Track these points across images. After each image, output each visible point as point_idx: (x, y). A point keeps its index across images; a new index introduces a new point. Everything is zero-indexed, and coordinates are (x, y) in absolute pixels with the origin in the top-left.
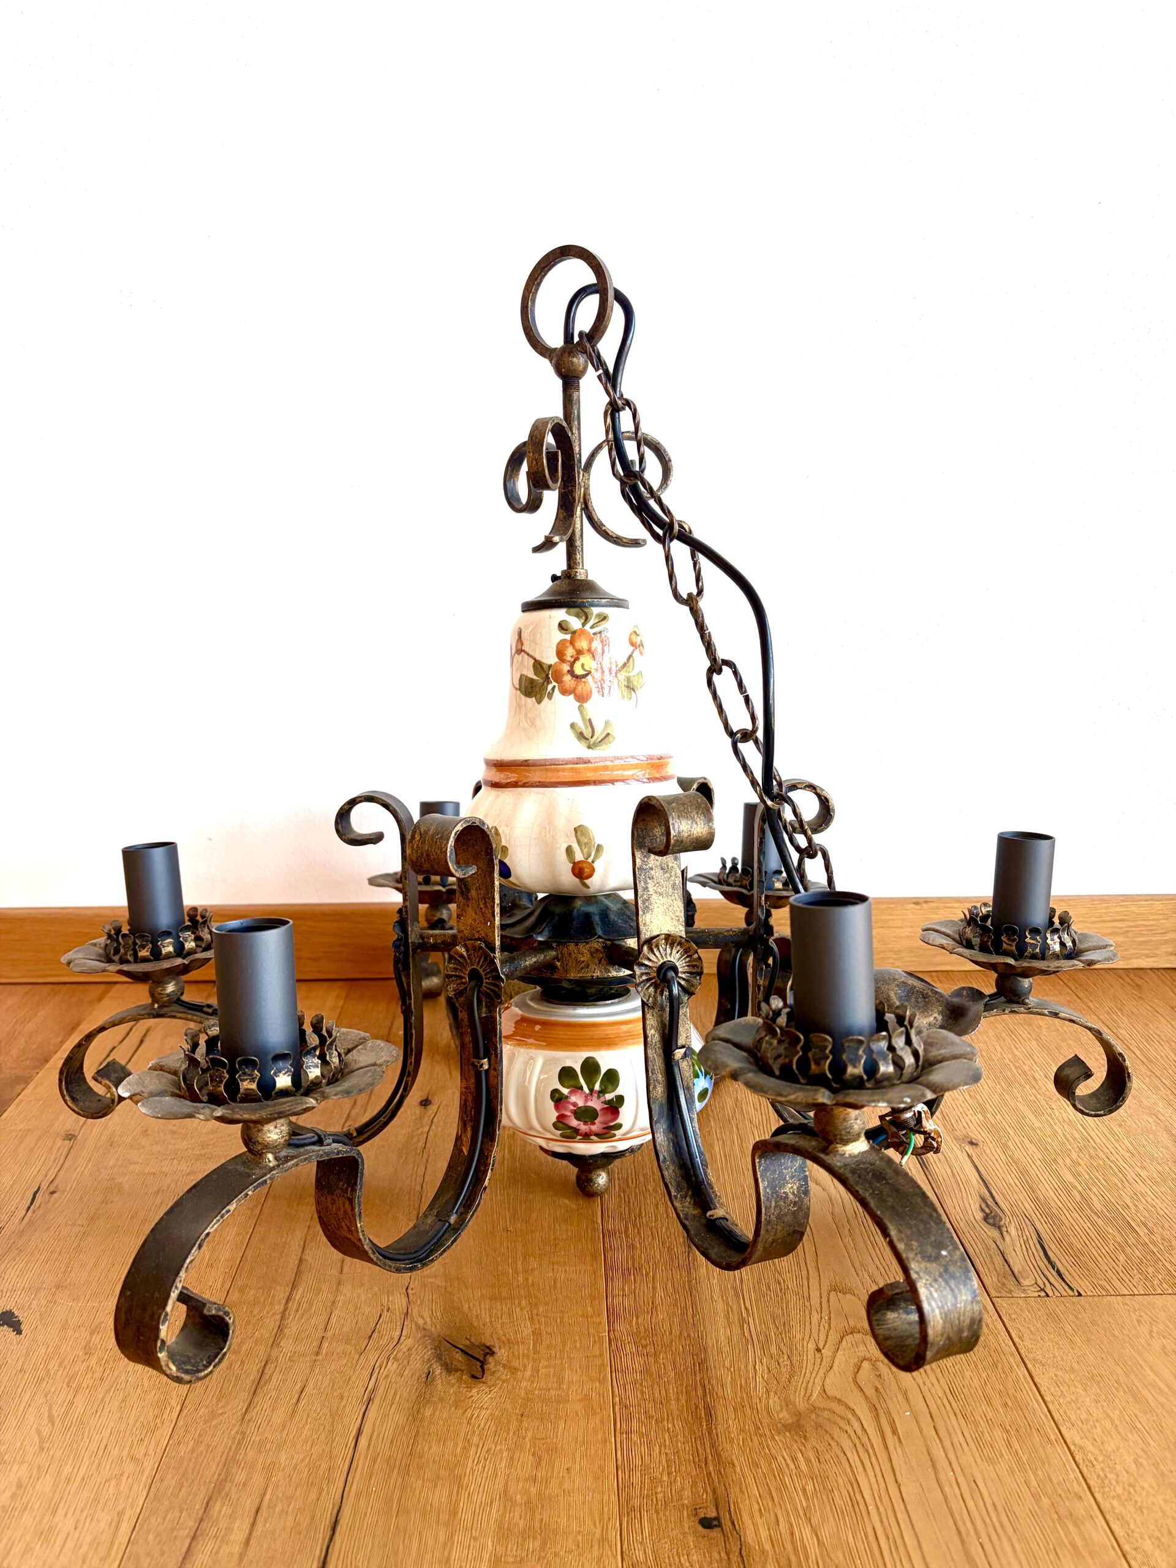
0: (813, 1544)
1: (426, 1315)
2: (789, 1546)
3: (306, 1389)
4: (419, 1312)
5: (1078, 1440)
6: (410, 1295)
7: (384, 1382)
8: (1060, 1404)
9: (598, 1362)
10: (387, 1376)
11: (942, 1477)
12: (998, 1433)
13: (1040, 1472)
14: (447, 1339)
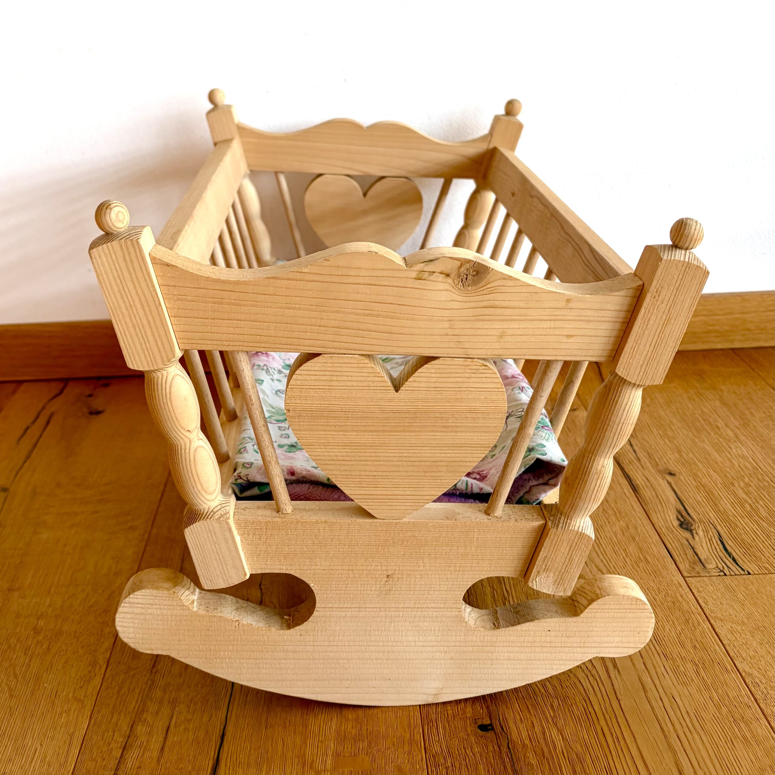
0: (559, 740)
2: (542, 741)
4: (270, 600)
5: (747, 669)
6: (263, 589)
8: (734, 646)
11: (649, 694)
12: (689, 666)
13: (720, 691)
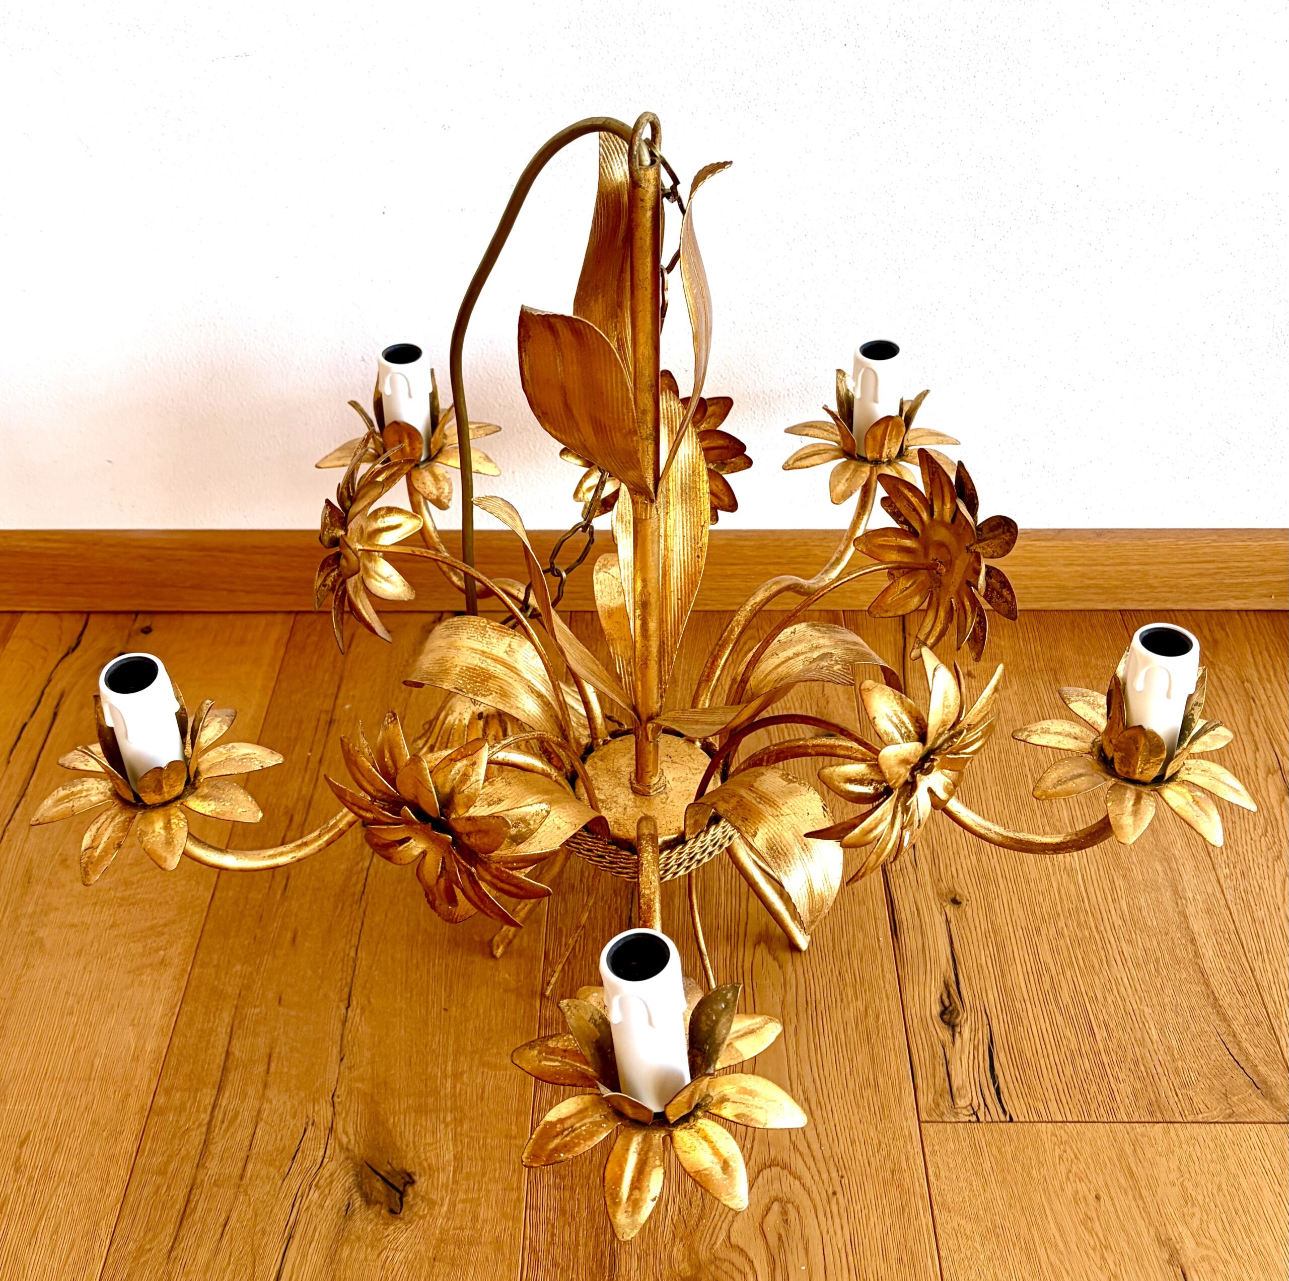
1: (351, 1131)
3: (230, 1220)
4: (344, 1127)
6: (336, 1105)
7: (305, 1216)
9: (514, 1195)
10: (308, 1208)
14: (369, 1163)
